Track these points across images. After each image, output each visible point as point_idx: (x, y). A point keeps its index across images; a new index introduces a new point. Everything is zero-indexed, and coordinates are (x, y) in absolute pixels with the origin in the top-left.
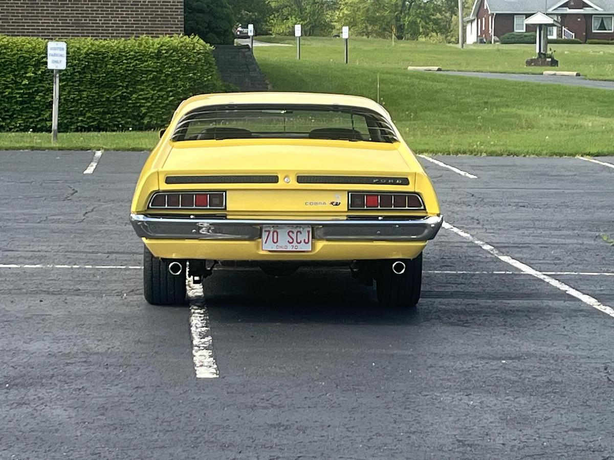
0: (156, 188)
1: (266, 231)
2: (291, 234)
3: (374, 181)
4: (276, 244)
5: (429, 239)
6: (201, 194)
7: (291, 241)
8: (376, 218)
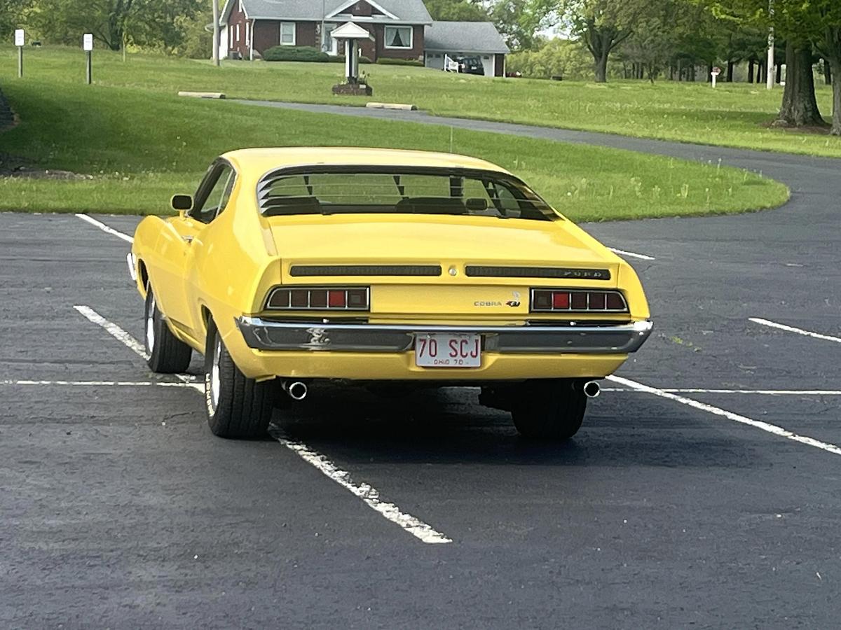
0: (278, 282)
1: (421, 340)
2: (453, 344)
3: (566, 274)
4: (435, 358)
5: (632, 352)
6: (338, 290)
7: (454, 353)
8: (567, 323)
